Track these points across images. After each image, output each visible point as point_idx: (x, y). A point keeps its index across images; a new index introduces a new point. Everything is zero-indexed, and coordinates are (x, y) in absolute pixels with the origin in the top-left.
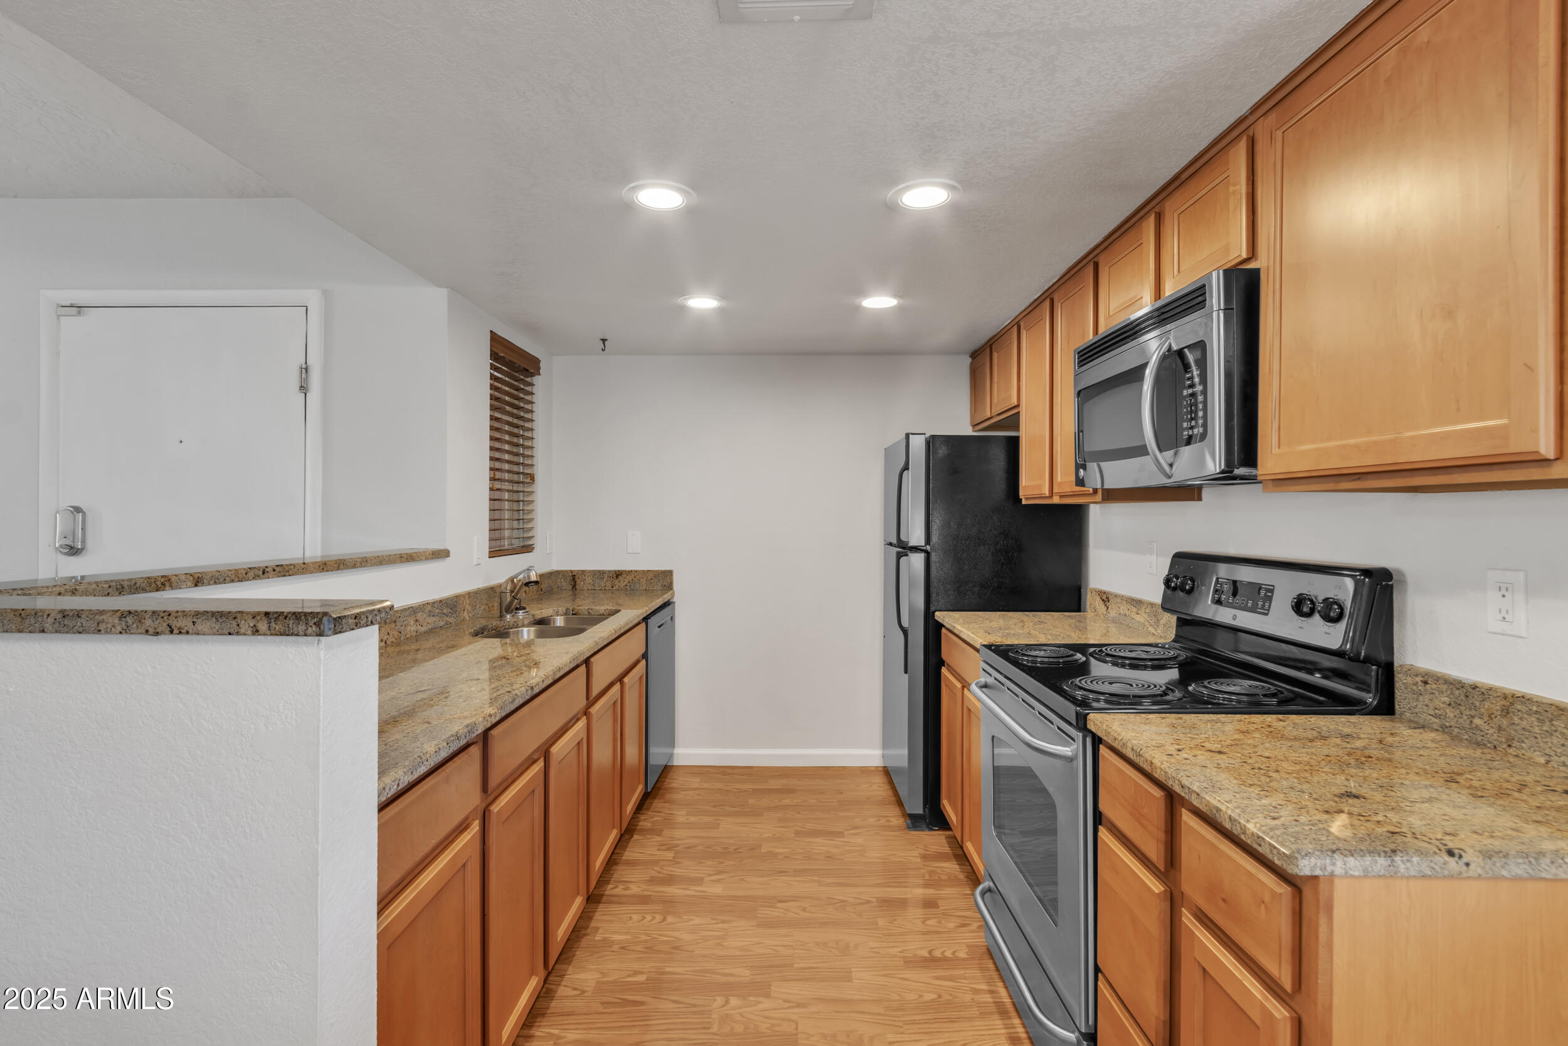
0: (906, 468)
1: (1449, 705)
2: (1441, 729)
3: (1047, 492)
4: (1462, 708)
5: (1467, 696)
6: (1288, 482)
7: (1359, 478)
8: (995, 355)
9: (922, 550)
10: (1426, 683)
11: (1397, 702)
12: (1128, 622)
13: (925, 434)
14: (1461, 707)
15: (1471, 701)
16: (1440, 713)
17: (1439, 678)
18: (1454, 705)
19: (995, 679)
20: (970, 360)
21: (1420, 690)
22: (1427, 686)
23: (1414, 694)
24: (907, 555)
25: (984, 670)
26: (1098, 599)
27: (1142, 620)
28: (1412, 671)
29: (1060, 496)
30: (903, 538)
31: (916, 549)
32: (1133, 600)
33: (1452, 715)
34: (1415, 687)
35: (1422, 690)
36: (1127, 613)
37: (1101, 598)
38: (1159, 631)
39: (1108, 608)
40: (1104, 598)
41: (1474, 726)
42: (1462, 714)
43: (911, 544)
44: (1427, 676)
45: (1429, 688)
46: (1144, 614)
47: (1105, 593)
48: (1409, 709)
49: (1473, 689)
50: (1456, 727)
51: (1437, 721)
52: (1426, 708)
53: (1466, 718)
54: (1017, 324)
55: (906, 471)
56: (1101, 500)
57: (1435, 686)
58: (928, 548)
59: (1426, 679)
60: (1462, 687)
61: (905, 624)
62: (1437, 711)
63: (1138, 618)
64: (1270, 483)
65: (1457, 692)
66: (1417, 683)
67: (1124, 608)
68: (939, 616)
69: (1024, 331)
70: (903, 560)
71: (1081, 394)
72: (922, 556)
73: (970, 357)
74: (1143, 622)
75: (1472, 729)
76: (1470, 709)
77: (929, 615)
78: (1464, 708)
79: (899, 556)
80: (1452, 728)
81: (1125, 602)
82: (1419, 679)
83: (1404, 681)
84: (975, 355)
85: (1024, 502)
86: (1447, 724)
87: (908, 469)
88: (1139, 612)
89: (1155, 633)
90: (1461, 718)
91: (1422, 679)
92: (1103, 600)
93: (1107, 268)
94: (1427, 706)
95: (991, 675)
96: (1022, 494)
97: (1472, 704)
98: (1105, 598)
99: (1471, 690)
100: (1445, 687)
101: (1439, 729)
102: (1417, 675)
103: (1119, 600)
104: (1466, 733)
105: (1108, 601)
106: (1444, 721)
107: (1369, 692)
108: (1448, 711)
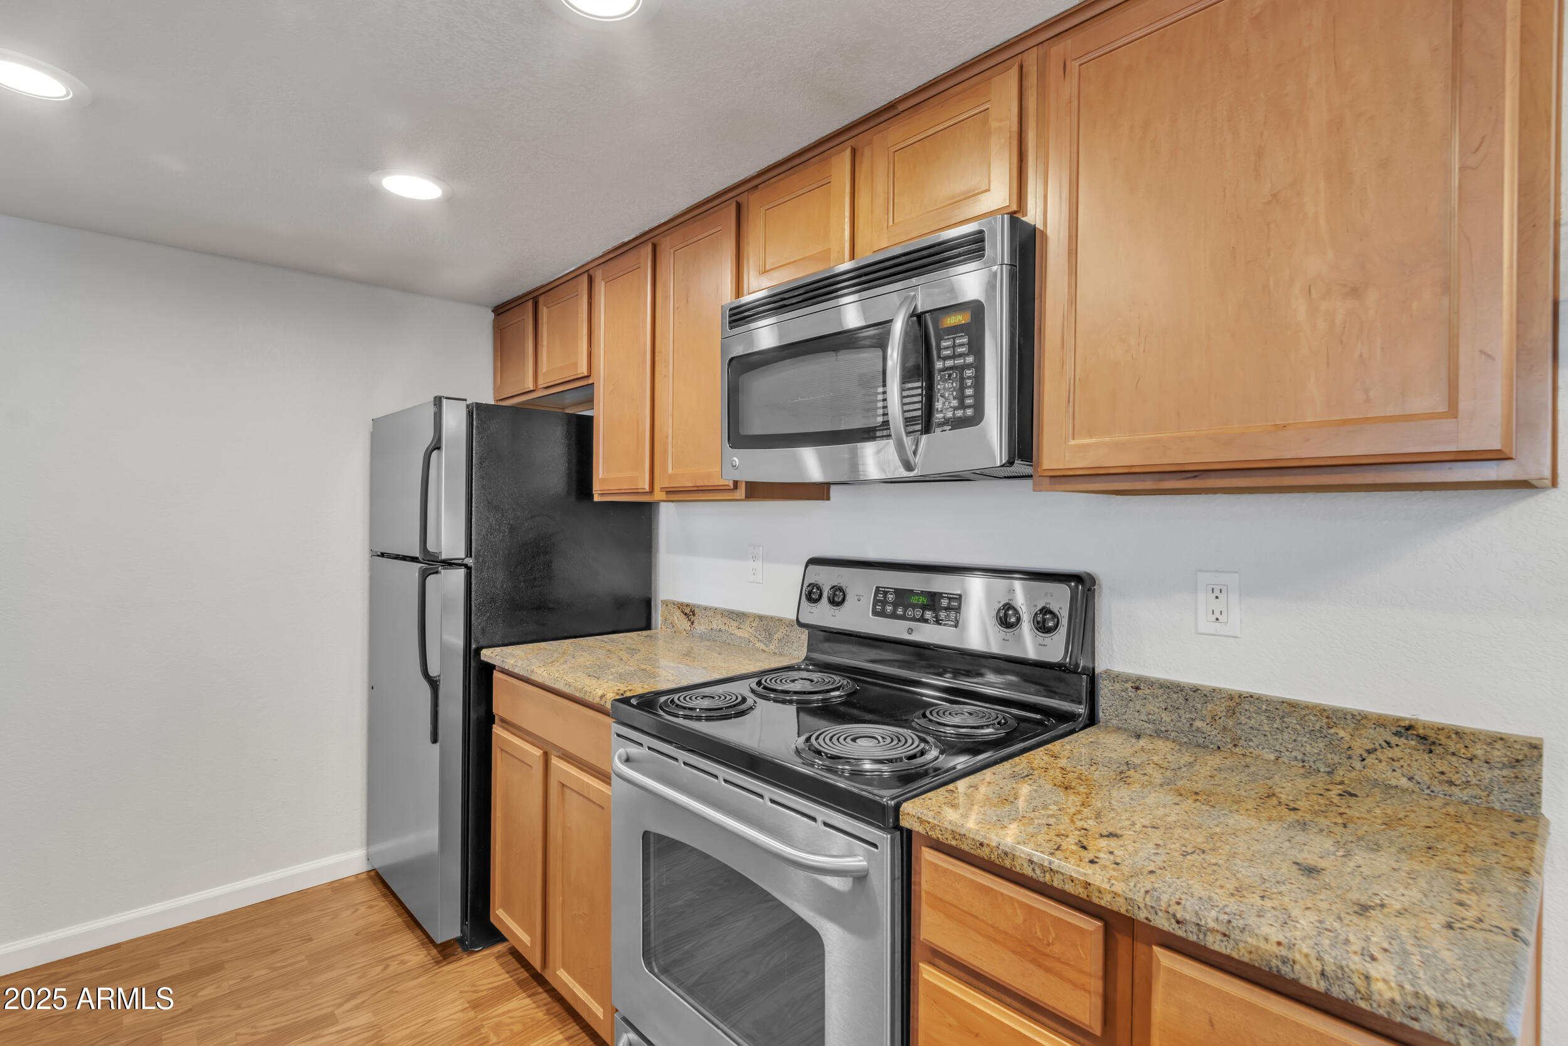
0: (437, 446)
1: (1165, 709)
2: (1155, 735)
3: (647, 488)
4: (1181, 712)
5: (1187, 700)
6: (1063, 479)
7: (1195, 477)
8: (544, 311)
9: (460, 565)
10: (1137, 688)
11: (1101, 711)
12: (725, 638)
13: (466, 400)
14: (1179, 711)
15: (1191, 705)
16: (1154, 718)
17: (1151, 683)
18: (1171, 709)
19: (650, 748)
20: (492, 316)
21: (1130, 696)
22: (1139, 692)
23: (1122, 700)
24: (437, 572)
25: (618, 735)
26: (678, 613)
27: (746, 635)
28: (1116, 678)
29: (667, 492)
30: (431, 547)
31: (449, 564)
32: (733, 613)
33: (1168, 720)
34: (1123, 694)
35: (1133, 696)
36: (723, 628)
37: (682, 612)
38: (773, 648)
39: (692, 623)
40: (687, 611)
41: (1194, 728)
42: (1180, 717)
43: (443, 557)
44: (1139, 682)
45: (1140, 694)
46: (749, 629)
47: (688, 605)
48: (1117, 716)
49: (1194, 692)
50: (1173, 731)
51: (1150, 726)
52: (1137, 714)
53: (1185, 721)
54: (587, 274)
55: (435, 453)
56: (743, 497)
57: (1149, 691)
58: (470, 561)
59: (1137, 684)
60: (1182, 690)
61: (433, 671)
62: (1150, 716)
63: (739, 633)
64: (1047, 480)
65: (1175, 696)
66: (1127, 689)
67: (718, 623)
68: (487, 655)
69: (603, 283)
70: (431, 580)
71: (734, 362)
72: (462, 572)
73: (493, 311)
74: (747, 637)
75: (1193, 731)
76: (1191, 712)
77: (471, 654)
78: (1183, 711)
79: (424, 575)
80: (1169, 733)
81: (719, 616)
82: (1129, 685)
83: (1111, 688)
84: (501, 310)
85: (596, 498)
86: (1163, 729)
87: (439, 448)
88: (741, 626)
89: (766, 649)
90: (1179, 721)
91: (1133, 685)
92: (686, 614)
93: (763, 210)
94: (1138, 711)
95: (641, 745)
96: (597, 487)
97: (1193, 707)
98: (689, 612)
99: (1192, 693)
100: (1161, 691)
101: (1152, 734)
102: (1126, 682)
103: (710, 613)
104: (1186, 736)
105: (694, 615)
106: (1159, 726)
107: (1080, 703)
108: (1163, 715)
